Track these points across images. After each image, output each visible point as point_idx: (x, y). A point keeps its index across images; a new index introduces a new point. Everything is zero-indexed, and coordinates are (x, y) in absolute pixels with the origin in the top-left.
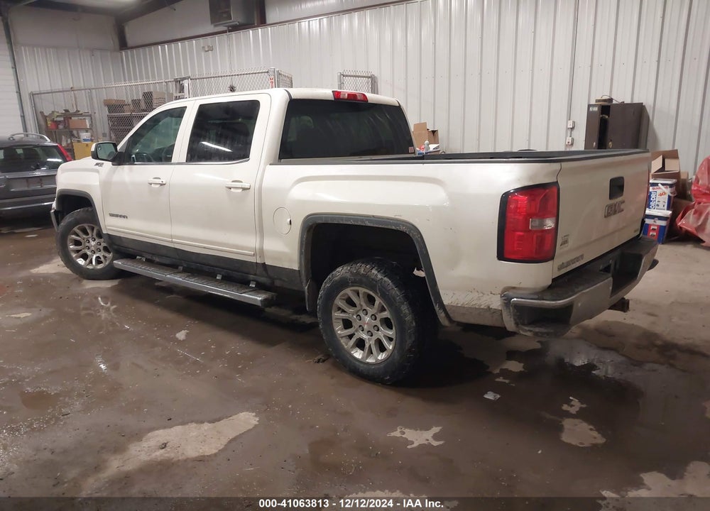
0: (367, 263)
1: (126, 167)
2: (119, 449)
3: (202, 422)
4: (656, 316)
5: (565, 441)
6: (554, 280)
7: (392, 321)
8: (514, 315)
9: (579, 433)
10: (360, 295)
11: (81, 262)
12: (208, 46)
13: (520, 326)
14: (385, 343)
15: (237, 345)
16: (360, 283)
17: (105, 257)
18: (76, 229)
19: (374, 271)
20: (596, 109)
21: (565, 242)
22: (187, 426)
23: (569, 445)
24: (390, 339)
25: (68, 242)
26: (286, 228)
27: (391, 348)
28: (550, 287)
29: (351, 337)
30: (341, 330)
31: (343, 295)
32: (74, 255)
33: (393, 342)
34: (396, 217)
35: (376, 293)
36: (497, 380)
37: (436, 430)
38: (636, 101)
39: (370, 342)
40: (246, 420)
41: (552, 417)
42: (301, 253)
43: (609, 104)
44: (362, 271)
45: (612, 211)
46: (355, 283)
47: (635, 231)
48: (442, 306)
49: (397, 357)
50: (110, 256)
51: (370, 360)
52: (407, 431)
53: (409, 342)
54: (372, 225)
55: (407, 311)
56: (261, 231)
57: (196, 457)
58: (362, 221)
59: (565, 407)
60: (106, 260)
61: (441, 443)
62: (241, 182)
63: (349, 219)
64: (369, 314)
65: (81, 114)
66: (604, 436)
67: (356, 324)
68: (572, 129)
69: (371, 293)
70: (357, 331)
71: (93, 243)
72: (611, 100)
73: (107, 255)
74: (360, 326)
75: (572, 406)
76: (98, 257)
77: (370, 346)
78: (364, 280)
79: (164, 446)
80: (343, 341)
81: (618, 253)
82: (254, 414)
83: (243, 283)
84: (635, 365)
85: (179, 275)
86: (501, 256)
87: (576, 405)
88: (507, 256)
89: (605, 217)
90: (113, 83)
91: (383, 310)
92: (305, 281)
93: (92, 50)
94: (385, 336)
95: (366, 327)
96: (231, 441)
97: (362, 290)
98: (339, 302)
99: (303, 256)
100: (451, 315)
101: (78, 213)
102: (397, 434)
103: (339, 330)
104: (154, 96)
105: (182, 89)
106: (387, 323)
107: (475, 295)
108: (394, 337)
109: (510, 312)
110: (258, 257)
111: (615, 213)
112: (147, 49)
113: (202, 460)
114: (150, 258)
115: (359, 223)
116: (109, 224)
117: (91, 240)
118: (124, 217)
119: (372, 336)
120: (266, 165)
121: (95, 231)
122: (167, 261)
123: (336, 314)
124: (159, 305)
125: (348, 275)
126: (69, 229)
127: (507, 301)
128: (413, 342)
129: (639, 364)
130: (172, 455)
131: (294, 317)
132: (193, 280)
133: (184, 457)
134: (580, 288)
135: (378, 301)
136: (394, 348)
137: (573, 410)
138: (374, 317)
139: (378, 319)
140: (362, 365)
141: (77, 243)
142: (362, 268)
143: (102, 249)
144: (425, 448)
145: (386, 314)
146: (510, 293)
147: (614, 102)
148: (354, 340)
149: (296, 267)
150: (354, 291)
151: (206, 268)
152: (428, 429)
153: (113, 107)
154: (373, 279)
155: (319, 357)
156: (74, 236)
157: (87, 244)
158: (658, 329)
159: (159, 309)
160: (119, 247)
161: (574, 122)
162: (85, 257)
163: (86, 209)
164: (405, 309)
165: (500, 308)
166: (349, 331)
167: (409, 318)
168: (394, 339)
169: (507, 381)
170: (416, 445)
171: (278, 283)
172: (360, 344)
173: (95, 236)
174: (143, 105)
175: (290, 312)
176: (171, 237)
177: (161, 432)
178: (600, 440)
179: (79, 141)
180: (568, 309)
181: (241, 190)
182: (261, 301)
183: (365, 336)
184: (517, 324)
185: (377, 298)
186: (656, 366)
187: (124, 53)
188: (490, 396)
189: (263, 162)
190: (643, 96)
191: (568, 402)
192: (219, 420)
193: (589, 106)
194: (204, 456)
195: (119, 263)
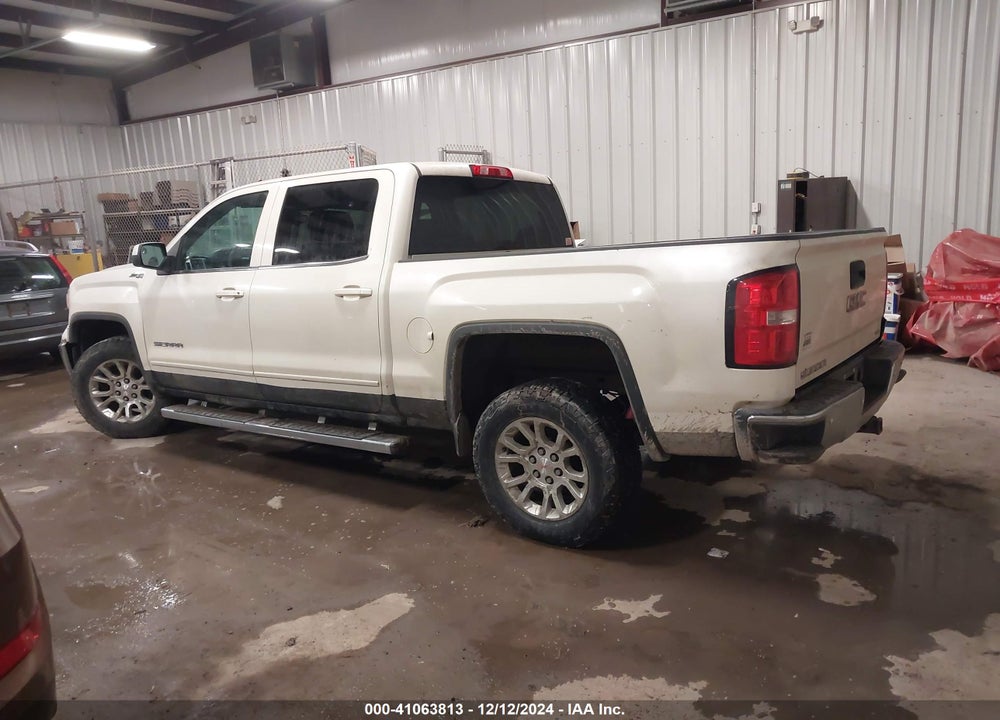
0: (543, 384)
1: (180, 277)
2: (231, 650)
3: (337, 610)
4: (905, 445)
5: (826, 601)
6: (798, 391)
7: (581, 459)
8: (752, 438)
9: (839, 590)
10: (536, 428)
11: (109, 413)
12: (251, 117)
13: (760, 452)
14: (573, 490)
15: (356, 512)
16: (536, 412)
17: (143, 405)
18: (101, 367)
19: (555, 394)
20: (789, 186)
21: (807, 342)
22: (316, 616)
23: (832, 606)
24: (579, 485)
25: (90, 386)
26: (426, 345)
27: (581, 496)
28: (793, 400)
29: (521, 487)
30: (509, 478)
31: (512, 430)
32: (98, 405)
33: (584, 490)
34: (586, 320)
35: (558, 423)
36: (719, 533)
37: (655, 598)
38: (838, 174)
39: (550, 491)
40: (396, 604)
41: (802, 574)
42: (448, 377)
43: (805, 180)
44: (538, 395)
45: (854, 304)
46: (527, 412)
47: (876, 333)
48: (652, 434)
49: (591, 507)
50: (151, 403)
51: (552, 516)
52: (617, 602)
53: (607, 486)
54: (551, 332)
55: (603, 445)
56: (388, 352)
57: (341, 654)
58: (537, 328)
59: (815, 561)
60: (145, 410)
61: (666, 613)
62: (358, 287)
63: (518, 327)
64: (548, 453)
65: (68, 215)
66: (873, 591)
67: (529, 468)
68: (758, 213)
69: (552, 425)
70: (530, 478)
71: (125, 386)
72: (806, 174)
73: (146, 401)
74: (535, 471)
75: (824, 559)
76: (134, 406)
77: (551, 497)
78: (542, 406)
79: (292, 642)
80: (511, 493)
81: (860, 359)
82: (406, 595)
83: (359, 426)
84: (892, 506)
85: (263, 421)
86: (731, 362)
87: (828, 558)
88: (738, 361)
89: (848, 311)
90: (111, 170)
91: (568, 445)
92: (453, 416)
93: (80, 126)
94: (572, 481)
95: (543, 472)
96: (383, 630)
97: (538, 421)
98: (505, 440)
99: (451, 382)
100: (664, 446)
101: (105, 344)
102: (605, 606)
103: (506, 479)
104: (174, 187)
105: (222, 174)
106: (574, 464)
107: (697, 416)
108: (585, 481)
109: (746, 434)
110: (384, 387)
111: (857, 307)
112: (160, 123)
113: (349, 655)
114: (216, 400)
115: (533, 331)
116: (154, 357)
117: (122, 383)
118: (178, 345)
119: (552, 483)
120: (392, 262)
121: (130, 369)
122: (243, 403)
123: (501, 458)
124: (232, 466)
125: (518, 402)
126: (91, 368)
127: (742, 420)
128: (614, 485)
129: (896, 504)
130: (307, 653)
131: (426, 471)
132: (286, 426)
133: (323, 654)
134: (832, 399)
135: (561, 434)
136: (586, 497)
137: (827, 564)
138: (555, 457)
139: (561, 459)
140: (540, 524)
141: (103, 387)
142: (538, 392)
143: (139, 394)
144: (645, 622)
145: (573, 451)
146: (746, 409)
147: (811, 177)
148: (526, 490)
149: (440, 396)
150: (524, 422)
151: (303, 409)
152: (644, 597)
153: (111, 204)
154: (553, 405)
155: (477, 518)
156: (98, 378)
157: (118, 388)
158: (912, 460)
159: (233, 472)
160: (168, 388)
161: (760, 205)
162: (114, 406)
163: (116, 338)
164: (600, 441)
165: (731, 431)
166: (519, 480)
167: (606, 454)
168: (586, 484)
169: (733, 534)
170: (633, 618)
171: (412, 422)
172: (536, 496)
173: (129, 376)
174: (157, 201)
175: (418, 466)
176: (253, 368)
177: (282, 625)
178: (870, 597)
179: (65, 253)
180: (820, 425)
181: (358, 298)
182: (390, 446)
183: (543, 485)
184: (756, 450)
185: (559, 430)
186: (919, 506)
187: (125, 128)
188: (715, 553)
189: (388, 258)
190: (847, 169)
191: (819, 555)
192: (359, 605)
193: (780, 182)
194: (352, 651)
195: (169, 411)
